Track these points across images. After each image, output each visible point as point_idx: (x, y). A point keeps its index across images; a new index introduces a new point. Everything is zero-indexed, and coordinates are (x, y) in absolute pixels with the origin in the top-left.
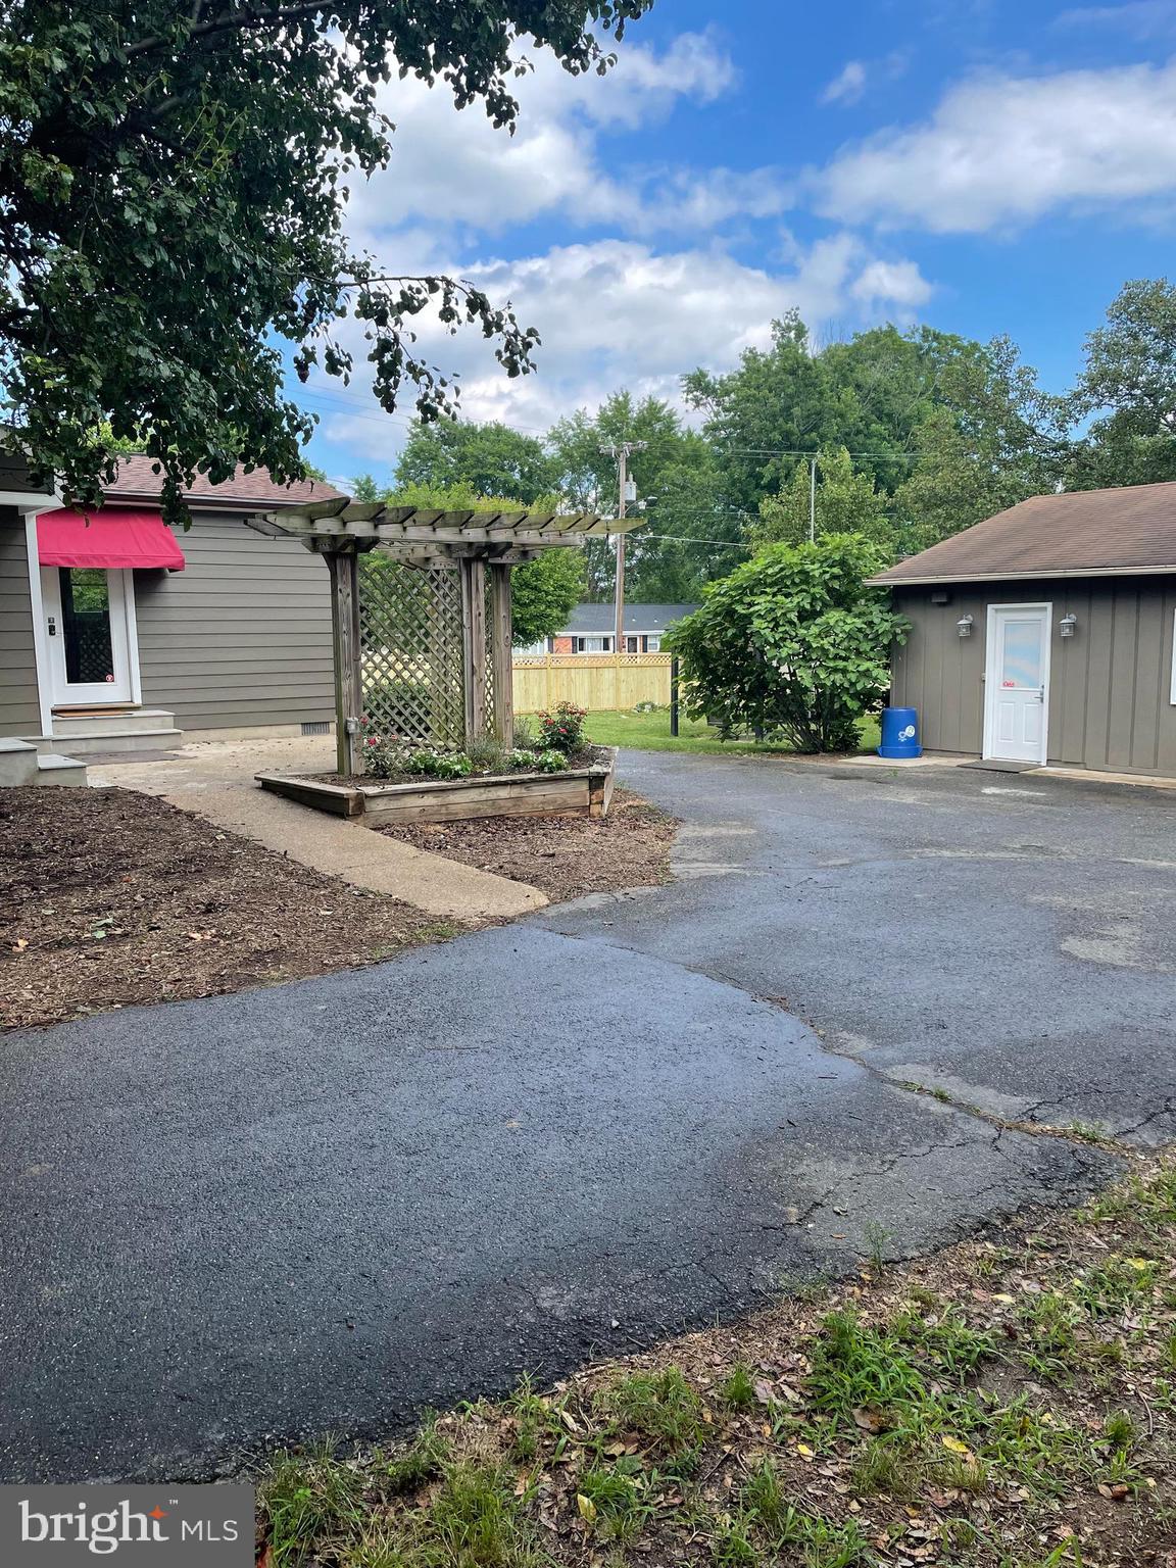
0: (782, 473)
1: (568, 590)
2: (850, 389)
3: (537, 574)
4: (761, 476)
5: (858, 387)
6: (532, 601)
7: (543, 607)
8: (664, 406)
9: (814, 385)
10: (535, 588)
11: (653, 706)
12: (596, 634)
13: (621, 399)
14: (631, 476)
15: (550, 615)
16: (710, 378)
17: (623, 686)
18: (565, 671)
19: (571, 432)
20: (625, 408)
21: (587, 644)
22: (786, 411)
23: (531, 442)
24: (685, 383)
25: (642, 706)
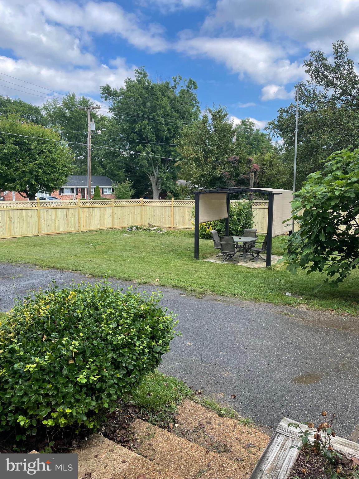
0: (143, 127)
1: (69, 168)
2: (166, 98)
3: (54, 160)
4: (135, 128)
5: (169, 98)
6: (52, 172)
7: (57, 175)
8: (89, 101)
9: (155, 94)
10: (53, 166)
11: (137, 227)
12: (68, 187)
13: (72, 96)
14: (93, 120)
15: (61, 179)
16: (111, 89)
17: (115, 216)
18: (87, 210)
19: (51, 107)
20: (74, 99)
21: (65, 191)
22: (144, 104)
23: (36, 108)
24: (102, 90)
25: (131, 228)
